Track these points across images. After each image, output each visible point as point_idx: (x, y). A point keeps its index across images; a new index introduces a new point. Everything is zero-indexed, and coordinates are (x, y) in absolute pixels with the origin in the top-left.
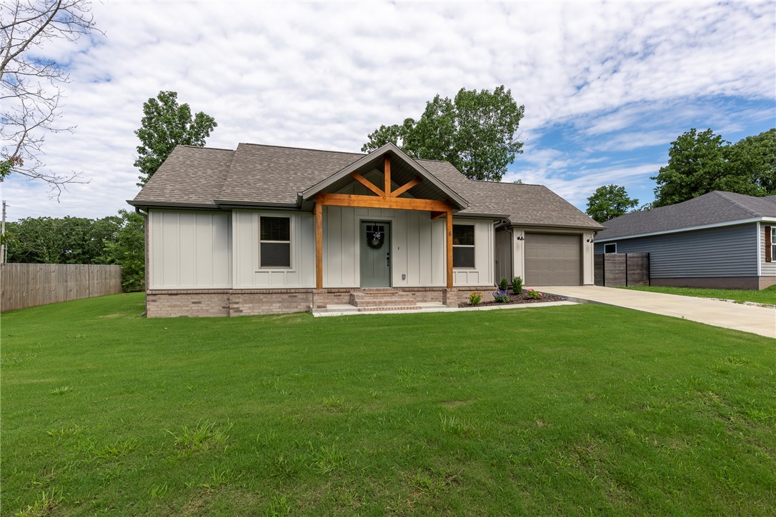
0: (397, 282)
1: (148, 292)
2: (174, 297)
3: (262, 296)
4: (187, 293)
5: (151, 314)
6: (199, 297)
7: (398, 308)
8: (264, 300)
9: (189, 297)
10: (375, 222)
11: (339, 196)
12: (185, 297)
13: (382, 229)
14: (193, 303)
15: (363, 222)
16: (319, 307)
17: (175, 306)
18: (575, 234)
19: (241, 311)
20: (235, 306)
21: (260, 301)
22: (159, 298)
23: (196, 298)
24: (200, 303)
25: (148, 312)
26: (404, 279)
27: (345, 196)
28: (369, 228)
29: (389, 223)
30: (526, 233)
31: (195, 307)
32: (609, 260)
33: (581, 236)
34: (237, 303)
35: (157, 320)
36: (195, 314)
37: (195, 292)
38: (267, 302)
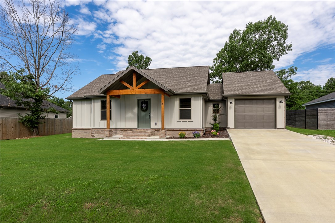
0: (153, 126)
1: (72, 129)
2: (79, 131)
3: (101, 131)
4: (83, 129)
5: (73, 137)
6: (86, 131)
7: (135, 138)
8: (102, 133)
9: (83, 131)
10: (144, 100)
11: (115, 91)
12: (82, 131)
13: (147, 102)
14: (85, 133)
15: (138, 100)
16: (106, 136)
17: (79, 134)
18: (271, 99)
19: (94, 137)
20: (92, 135)
21: (100, 133)
22: (75, 131)
23: (85, 131)
24: (86, 133)
25: (72, 136)
26: (156, 125)
27: (117, 91)
28: (142, 103)
29: (150, 100)
30: (236, 100)
31: (85, 134)
32: (321, 112)
33: (275, 99)
34: (93, 134)
35: (74, 138)
36: (85, 137)
37: (85, 129)
38: (103, 133)
